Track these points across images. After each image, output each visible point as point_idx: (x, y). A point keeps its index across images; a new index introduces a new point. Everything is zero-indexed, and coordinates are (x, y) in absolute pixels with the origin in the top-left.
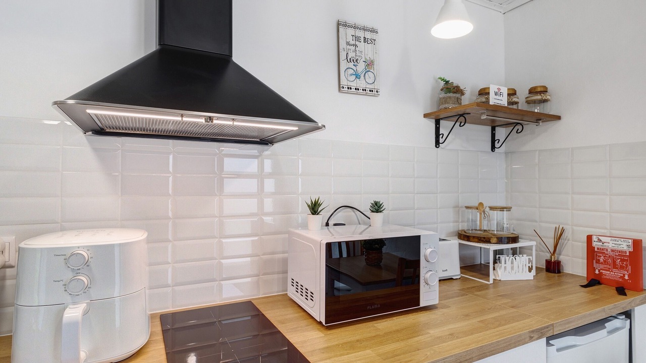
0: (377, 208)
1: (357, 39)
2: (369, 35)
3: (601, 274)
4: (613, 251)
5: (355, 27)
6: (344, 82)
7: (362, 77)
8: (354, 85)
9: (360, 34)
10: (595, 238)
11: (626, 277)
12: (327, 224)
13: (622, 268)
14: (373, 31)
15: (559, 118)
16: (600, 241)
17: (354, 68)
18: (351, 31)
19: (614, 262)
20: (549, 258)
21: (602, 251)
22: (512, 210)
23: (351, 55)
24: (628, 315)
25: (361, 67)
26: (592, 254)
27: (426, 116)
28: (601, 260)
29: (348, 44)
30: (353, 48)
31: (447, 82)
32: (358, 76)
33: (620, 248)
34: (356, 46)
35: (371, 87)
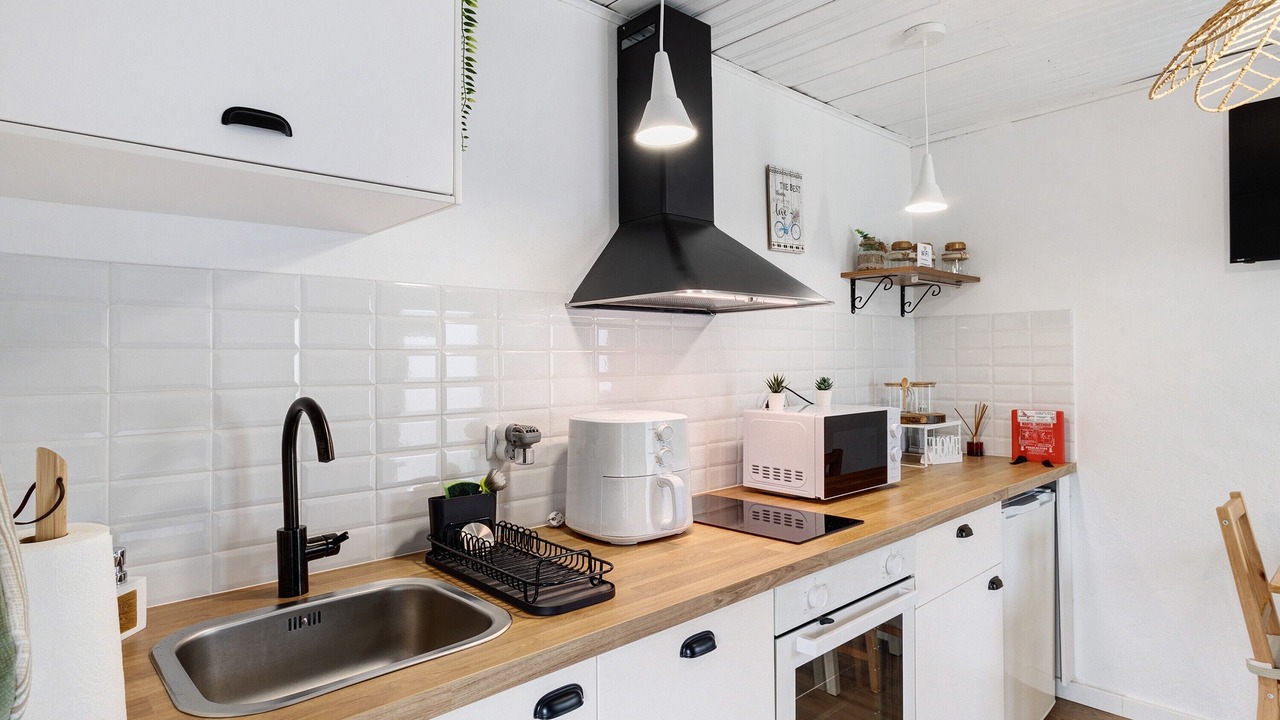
0: (824, 385)
1: (784, 186)
2: (794, 182)
3: (1026, 450)
4: (1037, 424)
5: (783, 173)
6: (774, 239)
7: (790, 232)
8: (782, 242)
9: (787, 180)
10: (1020, 413)
11: (1051, 451)
13: (1046, 441)
14: (798, 176)
15: (978, 280)
16: (1025, 415)
17: (782, 221)
18: (779, 178)
19: (1039, 436)
20: (970, 440)
21: (1027, 426)
23: (780, 206)
24: (1052, 487)
25: (789, 218)
26: (1017, 429)
27: (843, 275)
28: (1027, 436)
29: (776, 192)
30: (781, 197)
31: (865, 237)
32: (786, 231)
33: (1044, 421)
34: (783, 195)
35: (796, 243)
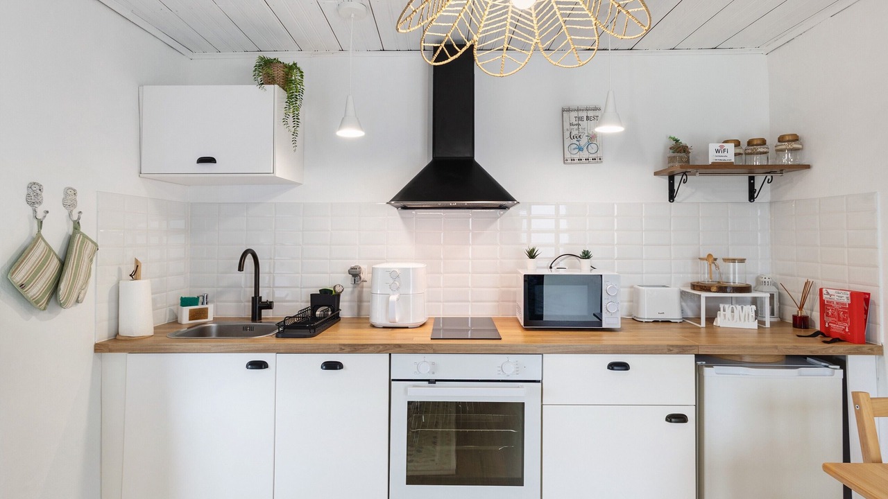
0: (586, 255)
1: (581, 119)
2: (591, 114)
3: (829, 326)
4: (837, 303)
5: (578, 110)
6: (568, 156)
7: (585, 149)
8: (576, 157)
9: (584, 114)
10: (824, 292)
11: (847, 330)
12: (551, 268)
13: (844, 320)
14: (596, 109)
15: (808, 167)
16: (828, 293)
17: (577, 143)
18: (574, 114)
19: (839, 314)
20: (796, 314)
21: (830, 304)
22: (746, 261)
23: (575, 133)
24: (841, 362)
25: (584, 141)
26: (824, 306)
27: (656, 174)
28: (830, 313)
29: (571, 124)
30: (576, 127)
31: (677, 141)
32: (580, 149)
33: (842, 301)
34: (579, 125)
35: (594, 156)
